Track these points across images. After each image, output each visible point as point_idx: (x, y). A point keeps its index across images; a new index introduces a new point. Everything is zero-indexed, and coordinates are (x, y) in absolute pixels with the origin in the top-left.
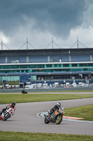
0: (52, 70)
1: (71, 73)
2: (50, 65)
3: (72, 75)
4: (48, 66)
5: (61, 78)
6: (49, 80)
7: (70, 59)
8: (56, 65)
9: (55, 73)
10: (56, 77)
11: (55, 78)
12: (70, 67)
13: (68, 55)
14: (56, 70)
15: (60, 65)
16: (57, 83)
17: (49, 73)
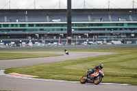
0: (8, 30)
1: (27, 33)
2: (7, 25)
3: (29, 35)
4: (5, 25)
5: (17, 38)
6: (5, 40)
7: (27, 20)
8: (12, 25)
9: (11, 32)
10: (13, 36)
11: (11, 38)
12: (27, 27)
13: (25, 15)
14: (13, 30)
15: (17, 25)
16: (13, 43)
17: (6, 33)
